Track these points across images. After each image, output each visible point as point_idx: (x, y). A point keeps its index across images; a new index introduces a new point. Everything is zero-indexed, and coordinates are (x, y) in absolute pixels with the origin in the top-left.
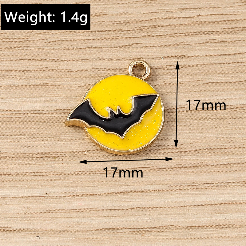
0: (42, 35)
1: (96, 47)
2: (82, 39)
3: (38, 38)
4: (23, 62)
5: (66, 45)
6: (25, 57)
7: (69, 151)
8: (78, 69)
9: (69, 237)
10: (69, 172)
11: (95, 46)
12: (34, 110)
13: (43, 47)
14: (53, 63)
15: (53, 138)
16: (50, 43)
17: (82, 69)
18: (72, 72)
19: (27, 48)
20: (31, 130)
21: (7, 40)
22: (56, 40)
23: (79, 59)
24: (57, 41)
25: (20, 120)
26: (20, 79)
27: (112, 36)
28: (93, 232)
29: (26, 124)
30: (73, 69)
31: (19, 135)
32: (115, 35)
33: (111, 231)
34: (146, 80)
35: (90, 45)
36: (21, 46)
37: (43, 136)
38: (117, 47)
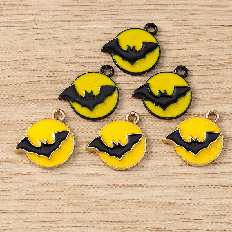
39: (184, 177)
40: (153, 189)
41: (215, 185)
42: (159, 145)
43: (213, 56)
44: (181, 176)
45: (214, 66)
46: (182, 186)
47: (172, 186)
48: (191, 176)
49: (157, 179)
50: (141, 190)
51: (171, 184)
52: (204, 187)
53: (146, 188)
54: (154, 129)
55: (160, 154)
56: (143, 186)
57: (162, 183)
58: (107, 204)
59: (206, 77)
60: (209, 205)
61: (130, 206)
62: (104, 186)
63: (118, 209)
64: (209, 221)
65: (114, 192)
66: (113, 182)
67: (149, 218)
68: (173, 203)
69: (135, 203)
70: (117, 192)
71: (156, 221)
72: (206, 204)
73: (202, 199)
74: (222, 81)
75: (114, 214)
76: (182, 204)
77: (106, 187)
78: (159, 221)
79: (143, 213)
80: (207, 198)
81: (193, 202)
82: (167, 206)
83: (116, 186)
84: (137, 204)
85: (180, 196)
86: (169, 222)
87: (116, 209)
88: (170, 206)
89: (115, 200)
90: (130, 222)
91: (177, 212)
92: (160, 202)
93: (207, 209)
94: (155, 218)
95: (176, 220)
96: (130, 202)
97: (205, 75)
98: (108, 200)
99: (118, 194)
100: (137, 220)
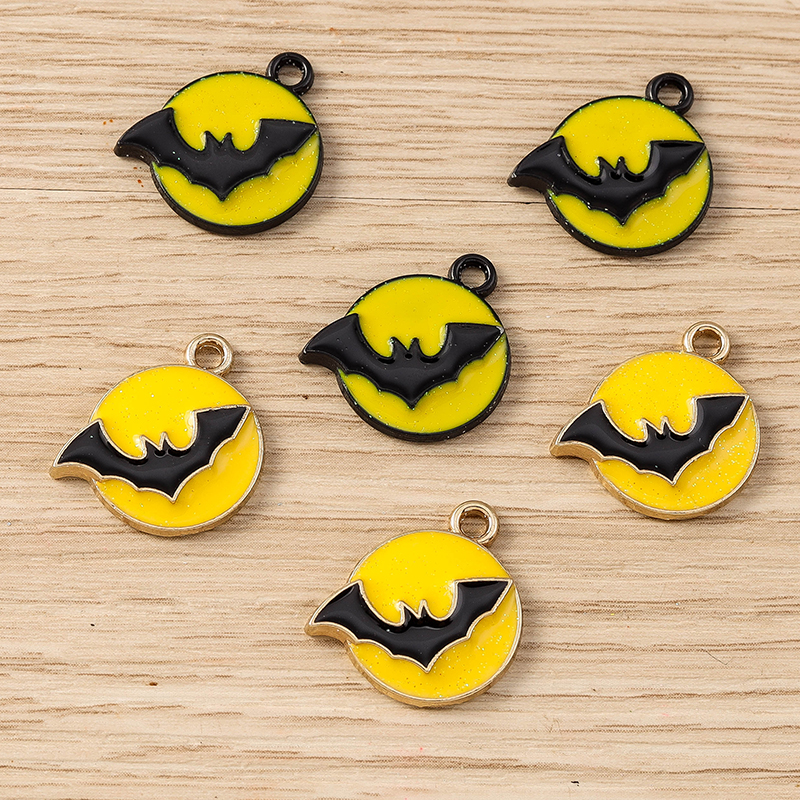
39: (651, 736)
40: (542, 779)
41: (762, 770)
42: (566, 621)
43: (761, 316)
44: (640, 735)
45: (765, 350)
46: (643, 770)
47: (607, 769)
48: (676, 737)
49: (555, 743)
50: (500, 779)
51: (604, 762)
52: (723, 775)
53: (518, 775)
54: (549, 566)
55: (567, 656)
56: (504, 767)
57: (573, 757)
62: (368, 764)
65: (402, 783)
66: (400, 749)
70: (413, 786)
74: (791, 404)
77: (374, 764)
83: (411, 762)
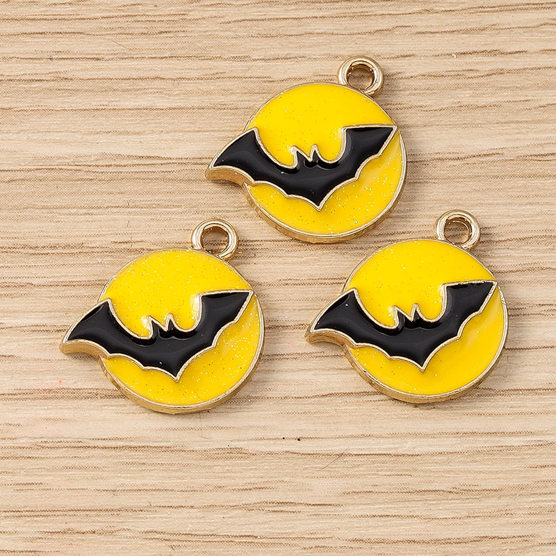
0: (214, 9)
1: (322, 33)
2: (294, 17)
3: (206, 15)
4: (174, 61)
5: (262, 27)
6: (179, 53)
7: (268, 238)
8: (285, 77)
9: (267, 410)
10: (268, 281)
11: (320, 31)
12: (199, 156)
13: (217, 33)
14: (234, 64)
15: (236, 213)
16: (230, 25)
17: (293, 75)
18: (273, 81)
19: (183, 35)
20: (193, 196)
21: (143, 19)
22: (242, 18)
23: (288, 56)
24: (244, 20)
25: (170, 176)
26: (169, 95)
27: (355, 10)
28: (316, 399)
29: (182, 185)
30: (275, 77)
31: (167, 207)
32: (360, 10)
33: (353, 399)
34: (372, 96)
35: (309, 29)
36: (171, 30)
37: (215, 209)
38: (365, 33)
58: (20, 453)
59: (354, 37)
60: (360, 459)
61: (95, 462)
63: (54, 469)
64: (357, 510)
67: (160, 499)
68: (239, 451)
69: (113, 452)
71: (180, 510)
72: (350, 455)
73: (335, 438)
75: (42, 487)
76: (271, 453)
78: (192, 510)
79: (139, 482)
80: (352, 437)
81: (306, 447)
82: (220, 462)
84: (118, 453)
85: (264, 428)
86: (225, 514)
87: (48, 470)
88: (228, 462)
89: (46, 442)
90: (93, 513)
91: (252, 480)
92: (197, 448)
93: (351, 472)
94: (176, 499)
95: (248, 508)
96: (95, 447)
97: (352, 32)
98: (22, 442)
99: (56, 420)
100: (118, 507)
